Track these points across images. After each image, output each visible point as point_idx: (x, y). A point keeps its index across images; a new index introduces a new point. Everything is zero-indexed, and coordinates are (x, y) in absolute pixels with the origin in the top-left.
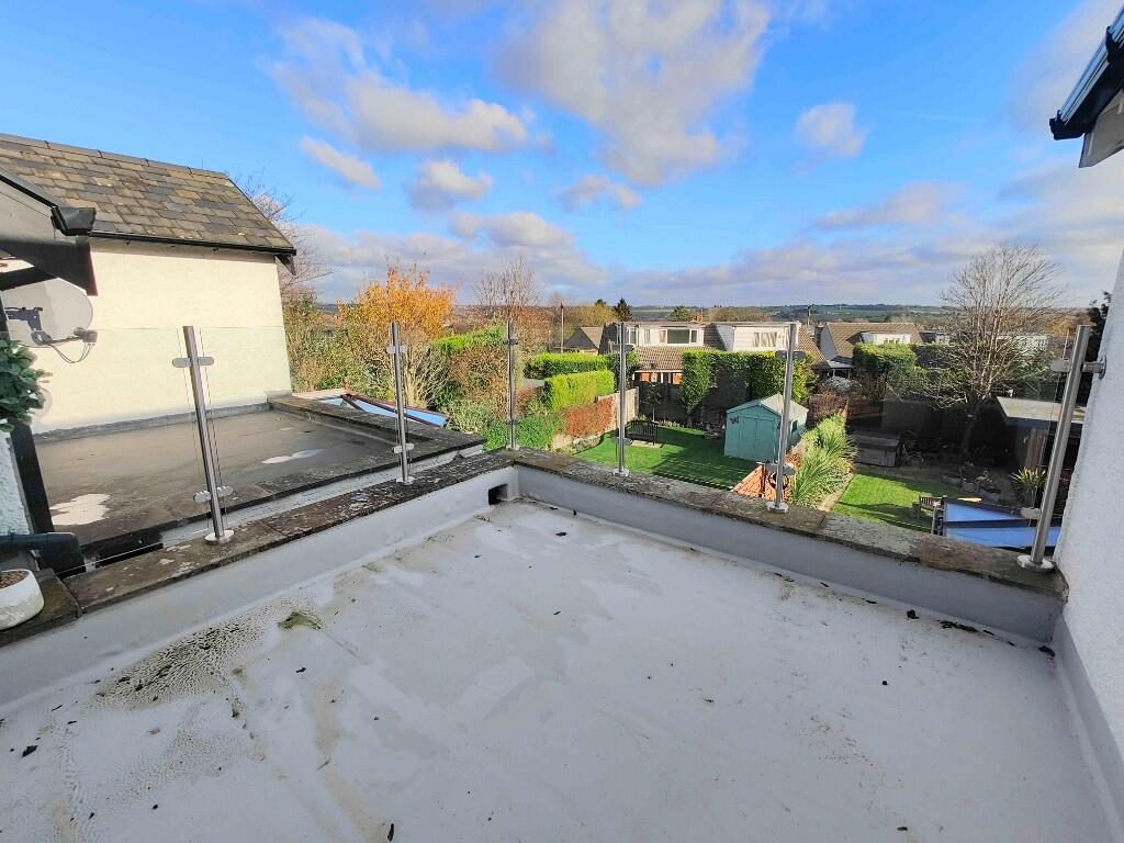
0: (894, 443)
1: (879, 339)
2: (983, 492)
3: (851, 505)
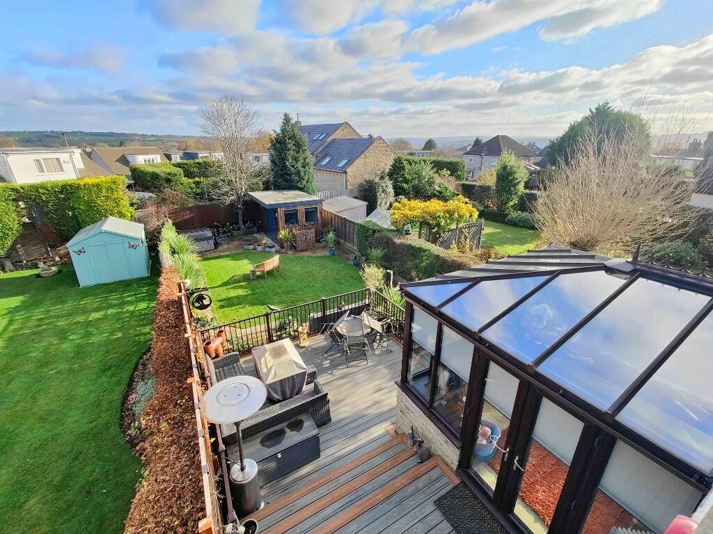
0: (209, 234)
2: (267, 249)
3: (217, 287)
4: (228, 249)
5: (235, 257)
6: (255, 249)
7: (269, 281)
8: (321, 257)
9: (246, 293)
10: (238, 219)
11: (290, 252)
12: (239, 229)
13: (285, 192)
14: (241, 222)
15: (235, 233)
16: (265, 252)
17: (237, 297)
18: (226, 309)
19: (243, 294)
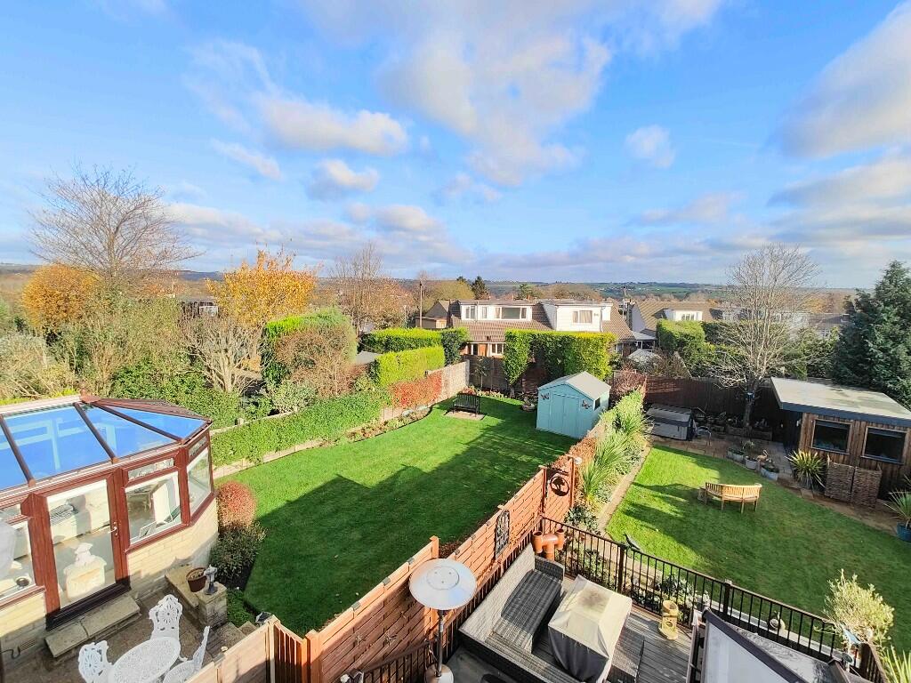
0: (685, 418)
1: (678, 316)
2: (763, 470)
3: (645, 487)
4: (704, 448)
5: (703, 461)
6: (743, 462)
7: (723, 517)
8: (874, 530)
9: (673, 514)
10: (744, 412)
11: (805, 492)
12: (740, 426)
13: (845, 391)
14: (747, 416)
15: (731, 429)
16: (758, 472)
17: (658, 513)
18: (632, 519)
19: (669, 512)
